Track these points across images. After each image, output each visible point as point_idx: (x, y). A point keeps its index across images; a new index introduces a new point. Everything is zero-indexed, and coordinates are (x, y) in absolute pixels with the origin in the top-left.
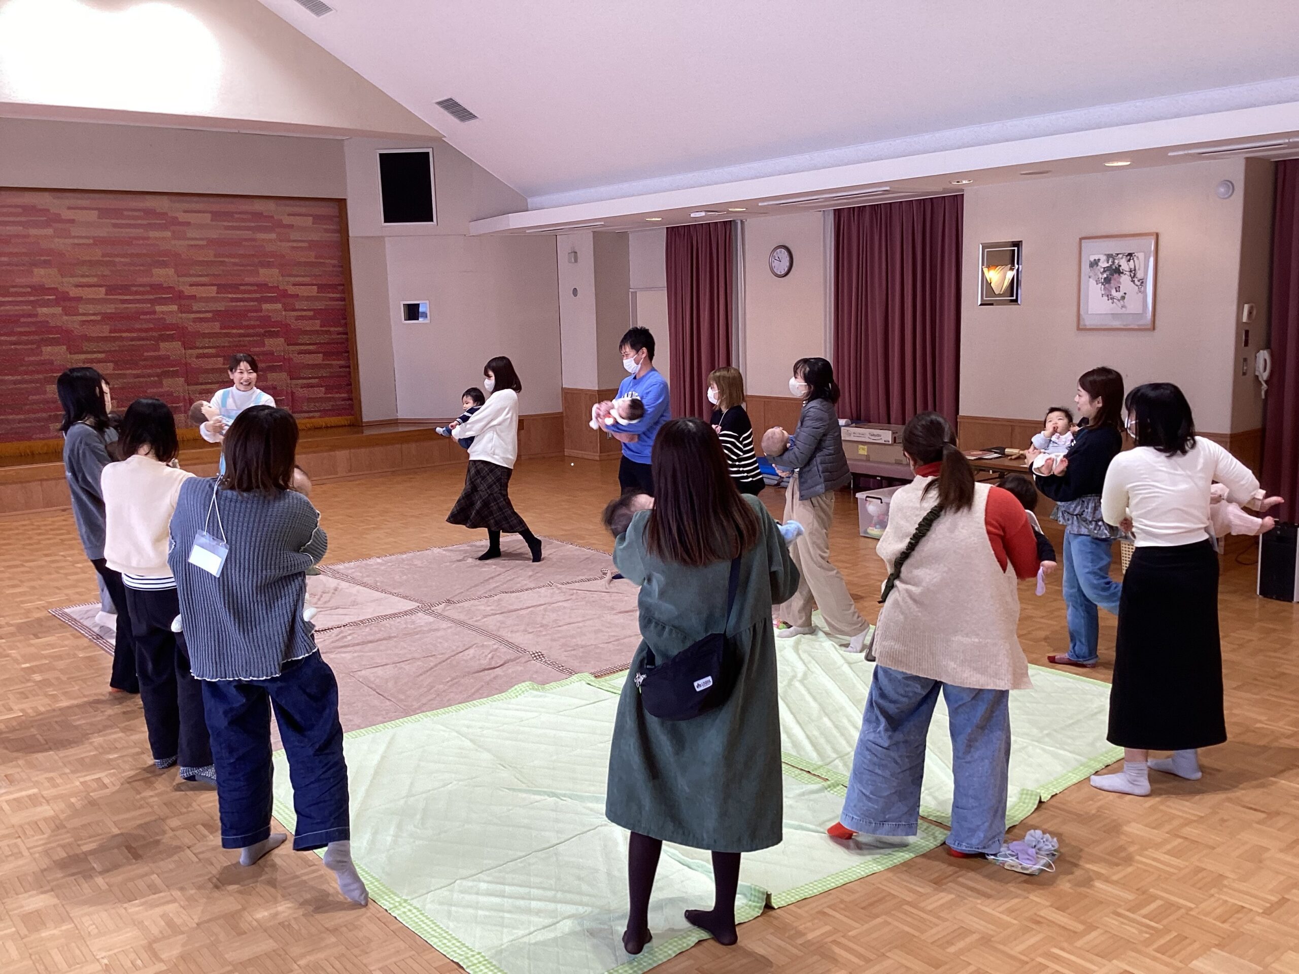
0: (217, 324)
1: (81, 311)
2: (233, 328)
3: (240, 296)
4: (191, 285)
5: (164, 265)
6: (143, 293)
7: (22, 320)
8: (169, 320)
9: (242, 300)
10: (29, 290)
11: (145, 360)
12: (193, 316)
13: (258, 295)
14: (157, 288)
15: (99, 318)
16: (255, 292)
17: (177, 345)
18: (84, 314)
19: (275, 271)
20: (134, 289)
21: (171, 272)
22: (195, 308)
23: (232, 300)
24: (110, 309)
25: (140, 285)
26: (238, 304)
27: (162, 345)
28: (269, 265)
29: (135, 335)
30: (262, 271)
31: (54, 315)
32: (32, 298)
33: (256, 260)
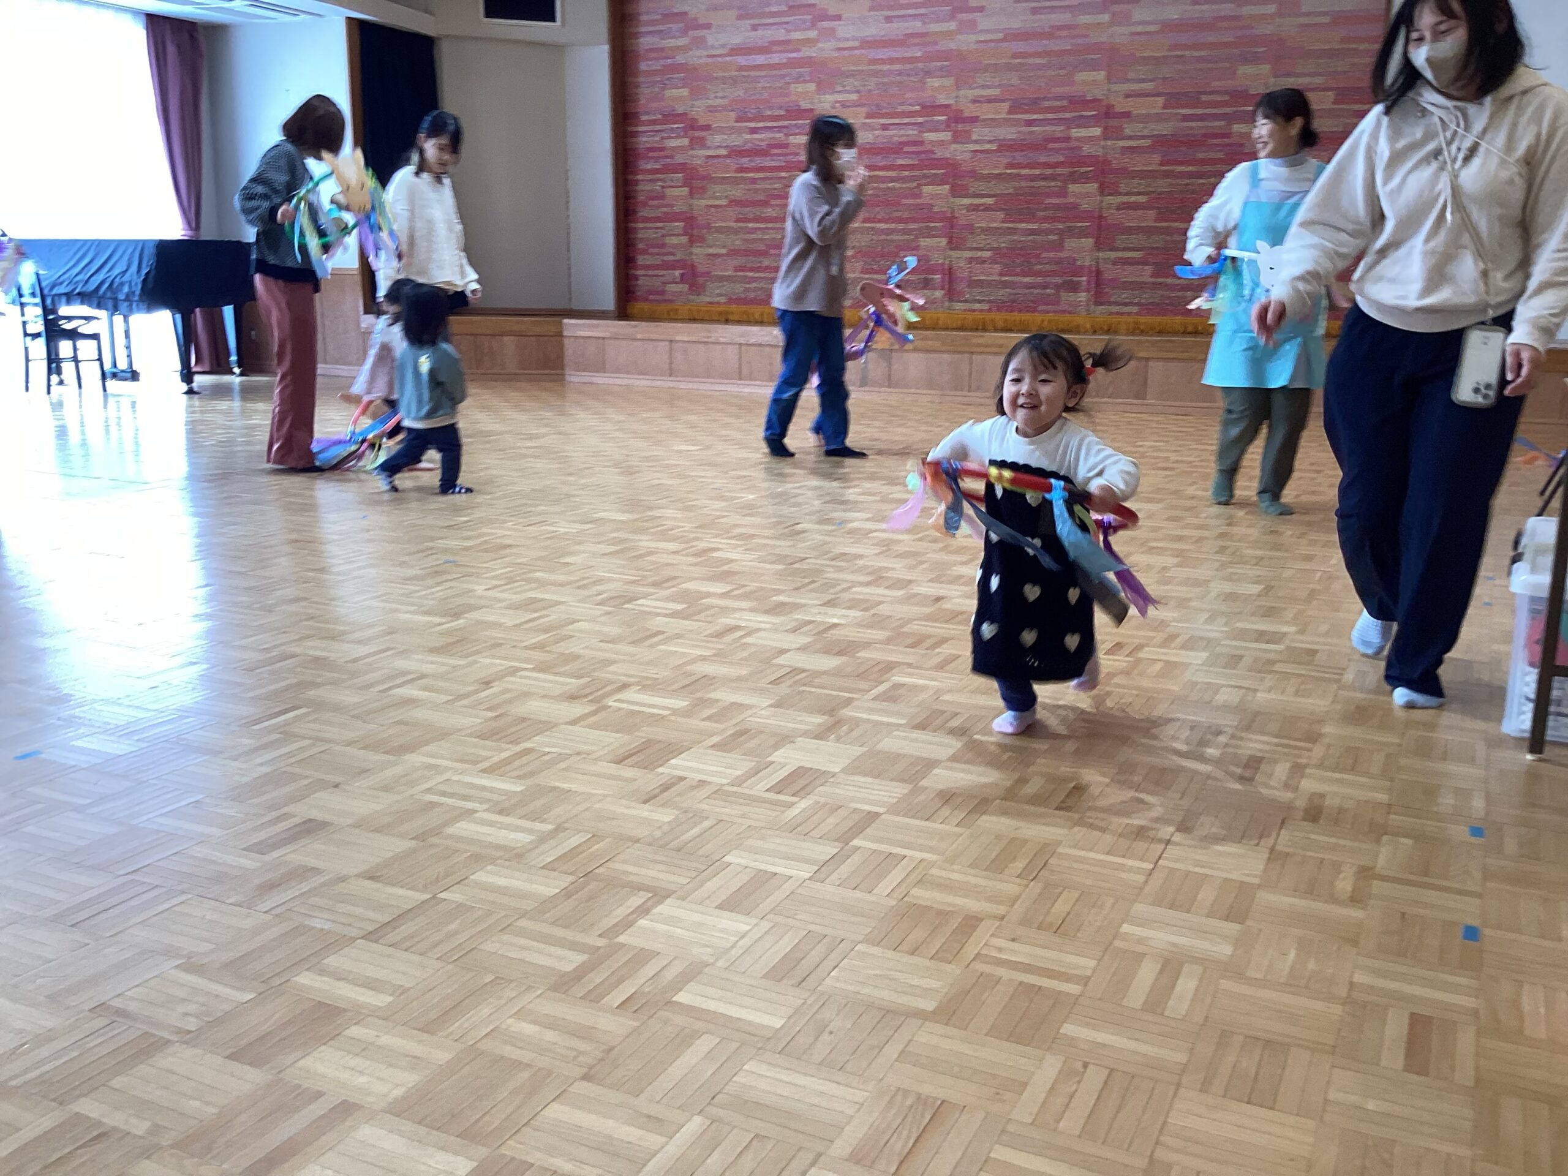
0: (1156, 158)
1: (974, 137)
2: (1181, 163)
3: (1200, 111)
4: (1127, 96)
5: (1094, 66)
6: (1056, 110)
7: (906, 149)
8: (1088, 150)
9: (1202, 118)
10: (917, 108)
11: (1045, 209)
12: (1122, 143)
13: (1228, 110)
14: (1078, 102)
15: (994, 147)
16: (1225, 104)
17: (1092, 187)
18: (976, 142)
19: (1265, 68)
20: (1047, 104)
21: (1101, 75)
22: (1127, 132)
23: (1186, 118)
24: (1009, 133)
25: (1056, 98)
26: (1194, 124)
27: (1073, 188)
28: (1255, 59)
29: (1037, 172)
30: (1244, 70)
31: (942, 143)
32: (920, 120)
33: (1237, 51)
